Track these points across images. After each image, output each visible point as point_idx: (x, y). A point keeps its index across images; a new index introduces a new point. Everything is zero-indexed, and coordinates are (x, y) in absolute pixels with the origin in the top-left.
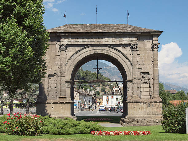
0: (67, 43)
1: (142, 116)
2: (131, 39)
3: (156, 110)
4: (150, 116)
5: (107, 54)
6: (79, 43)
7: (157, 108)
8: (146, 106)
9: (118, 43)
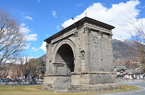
0: (53, 42)
1: (77, 85)
2: (74, 30)
3: (85, 80)
4: (81, 85)
5: (66, 43)
6: (57, 40)
7: (85, 78)
8: (80, 77)
9: (69, 35)
